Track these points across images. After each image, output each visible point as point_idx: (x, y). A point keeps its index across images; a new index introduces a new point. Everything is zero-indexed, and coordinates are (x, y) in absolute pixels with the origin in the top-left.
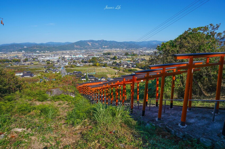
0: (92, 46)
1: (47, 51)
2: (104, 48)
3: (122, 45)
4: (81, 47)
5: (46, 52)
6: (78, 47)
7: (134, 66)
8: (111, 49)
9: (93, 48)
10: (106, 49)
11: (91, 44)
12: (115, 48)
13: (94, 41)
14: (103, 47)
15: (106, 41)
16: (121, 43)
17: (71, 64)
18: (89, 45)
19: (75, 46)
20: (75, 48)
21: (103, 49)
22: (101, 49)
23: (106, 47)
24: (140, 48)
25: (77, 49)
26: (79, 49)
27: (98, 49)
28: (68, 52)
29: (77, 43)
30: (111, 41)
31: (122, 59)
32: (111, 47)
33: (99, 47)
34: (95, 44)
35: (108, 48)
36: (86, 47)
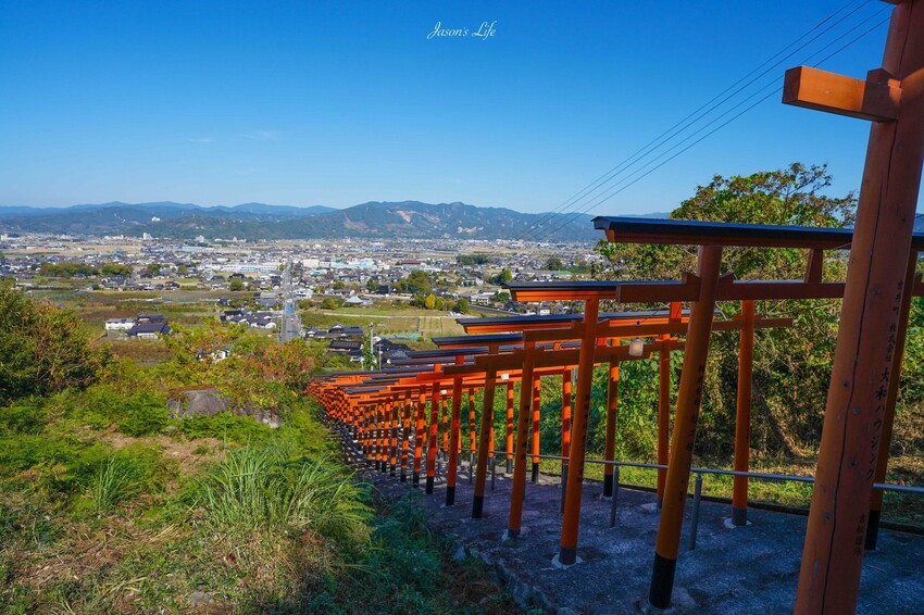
0: (415, 224)
1: (235, 239)
2: (464, 236)
3: (536, 226)
4: (372, 227)
5: (230, 243)
6: (360, 226)
8: (489, 240)
9: (418, 234)
10: (472, 241)
11: (413, 217)
12: (506, 239)
13: (422, 204)
14: (460, 230)
15: (472, 209)
16: (533, 218)
17: (326, 292)
18: (402, 221)
19: (348, 224)
20: (346, 231)
21: (458, 238)
22: (452, 238)
23: (469, 231)
25: (353, 234)
26: (361, 236)
27: (439, 237)
28: (318, 246)
29: (357, 213)
30: (491, 208)
32: (490, 234)
33: (443, 232)
34: (425, 220)
35: (478, 236)
36: (389, 230)
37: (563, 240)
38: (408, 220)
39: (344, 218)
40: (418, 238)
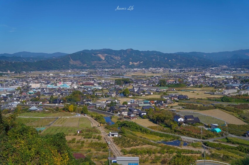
0: (107, 61)
1: (9, 72)
2: (133, 67)
3: (172, 60)
4: (84, 63)
5: (5, 74)
6: (78, 63)
7: (142, 114)
8: (145, 68)
9: (108, 66)
10: (136, 69)
11: (106, 57)
12: (154, 68)
13: (112, 50)
14: (131, 63)
15: (137, 52)
16: (170, 56)
17: (27, 103)
18: (100, 60)
19: (72, 62)
20: (70, 66)
21: (129, 67)
22: (126, 68)
23: (135, 64)
24: (212, 67)
25: (73, 67)
26: (78, 68)
27: (119, 67)
28: (51, 74)
29: (77, 56)
30: (148, 51)
31: (141, 95)
32: (146, 65)
33: (122, 65)
34: (112, 58)
35: (139, 66)
36: (93, 64)
37: (186, 67)
38: (103, 59)
39: (70, 59)
40: (108, 68)
